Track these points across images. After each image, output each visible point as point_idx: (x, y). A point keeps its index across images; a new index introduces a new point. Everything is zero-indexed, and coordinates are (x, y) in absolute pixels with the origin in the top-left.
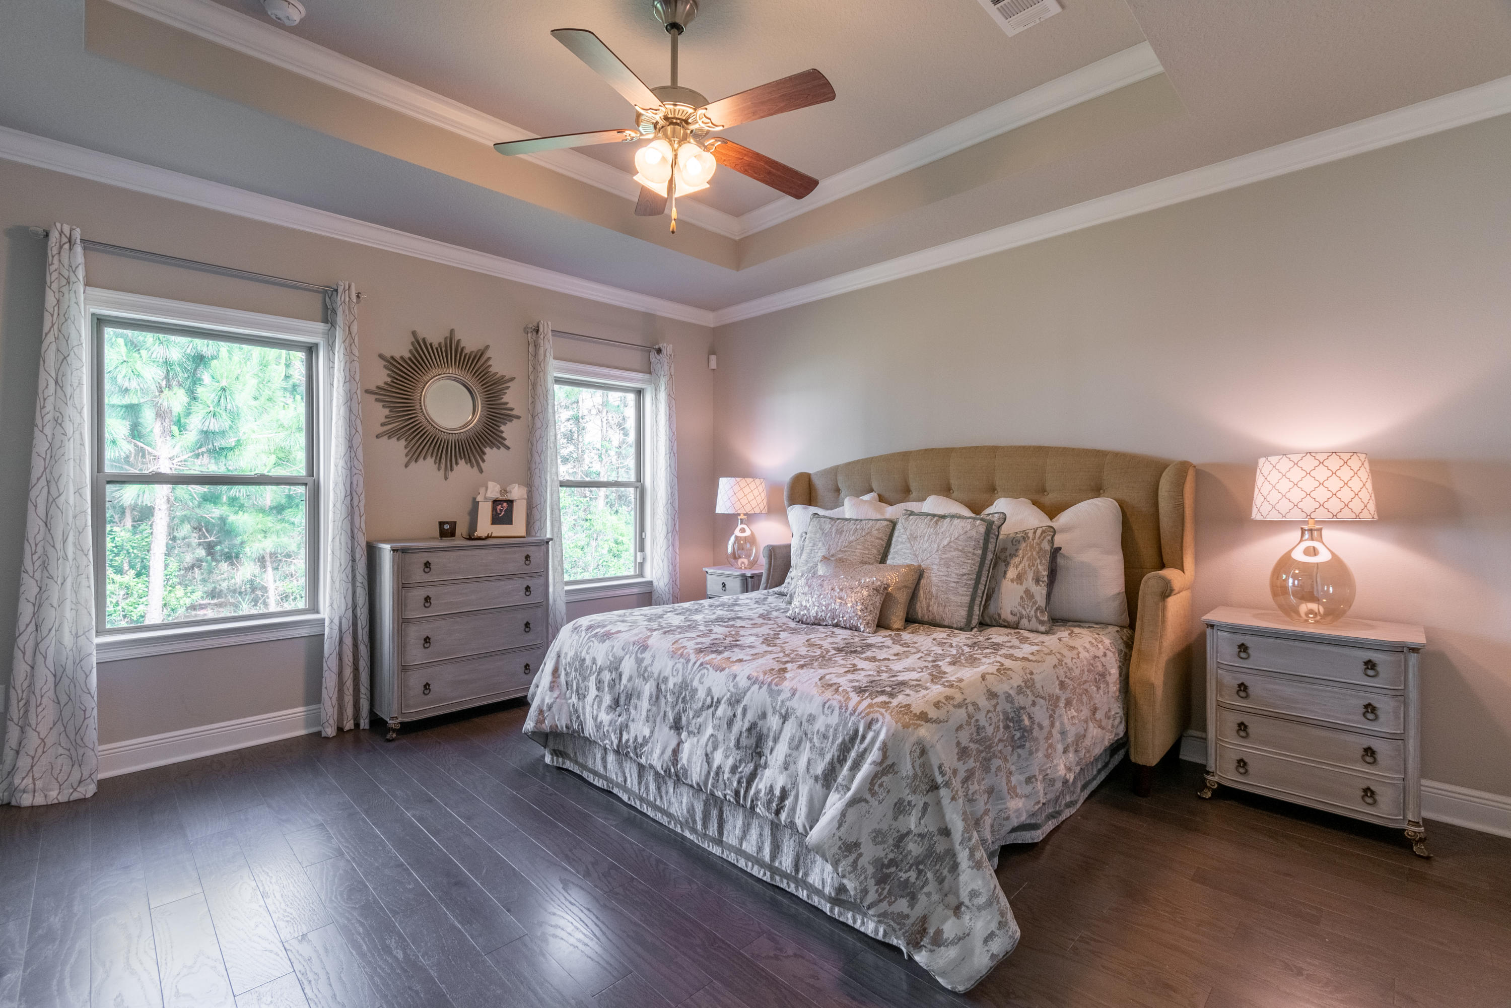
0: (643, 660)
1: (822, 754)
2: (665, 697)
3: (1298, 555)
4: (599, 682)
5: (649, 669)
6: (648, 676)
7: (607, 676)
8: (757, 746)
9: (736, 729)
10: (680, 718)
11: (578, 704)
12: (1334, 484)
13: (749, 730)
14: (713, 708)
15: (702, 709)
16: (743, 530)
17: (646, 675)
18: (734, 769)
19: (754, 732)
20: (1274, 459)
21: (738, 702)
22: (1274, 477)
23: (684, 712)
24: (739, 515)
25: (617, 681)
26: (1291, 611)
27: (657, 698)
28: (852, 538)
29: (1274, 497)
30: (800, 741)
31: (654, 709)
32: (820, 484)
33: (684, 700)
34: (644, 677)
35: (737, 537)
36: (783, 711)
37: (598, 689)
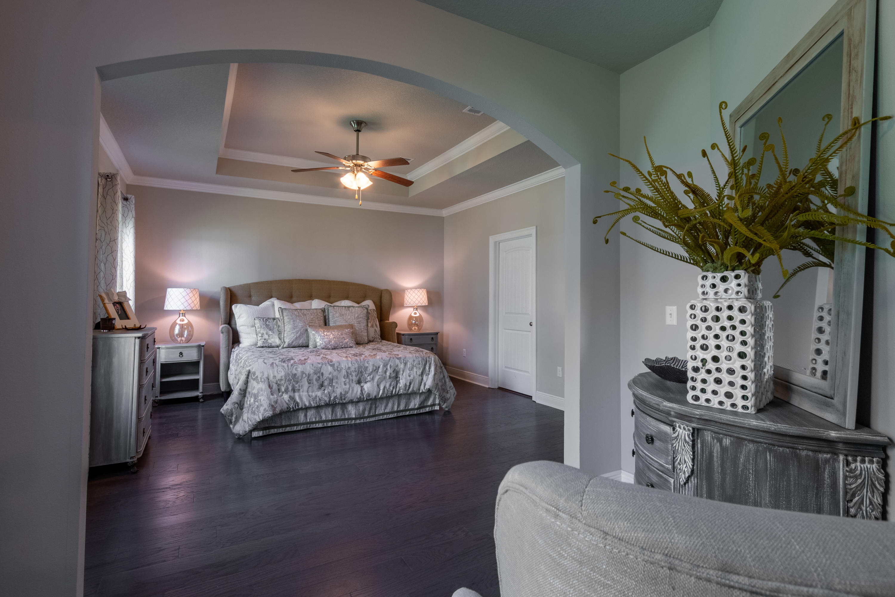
0: (334, 365)
1: (420, 369)
2: (351, 374)
3: (413, 315)
4: (310, 380)
5: (339, 367)
6: (340, 369)
7: (315, 377)
8: (396, 375)
9: (388, 374)
10: (360, 379)
11: (294, 395)
12: (416, 297)
13: (393, 371)
14: (377, 370)
15: (372, 372)
16: (183, 320)
17: (339, 369)
18: (390, 385)
19: (395, 372)
20: (409, 290)
21: (387, 364)
22: (409, 295)
23: (361, 376)
24: (181, 310)
25: (321, 377)
26: (411, 329)
27: (348, 376)
28: (312, 317)
29: (410, 301)
30: (412, 367)
31: (347, 380)
32: (239, 293)
33: (361, 372)
34: (338, 371)
35: (180, 325)
36: (405, 362)
37: (309, 383)
